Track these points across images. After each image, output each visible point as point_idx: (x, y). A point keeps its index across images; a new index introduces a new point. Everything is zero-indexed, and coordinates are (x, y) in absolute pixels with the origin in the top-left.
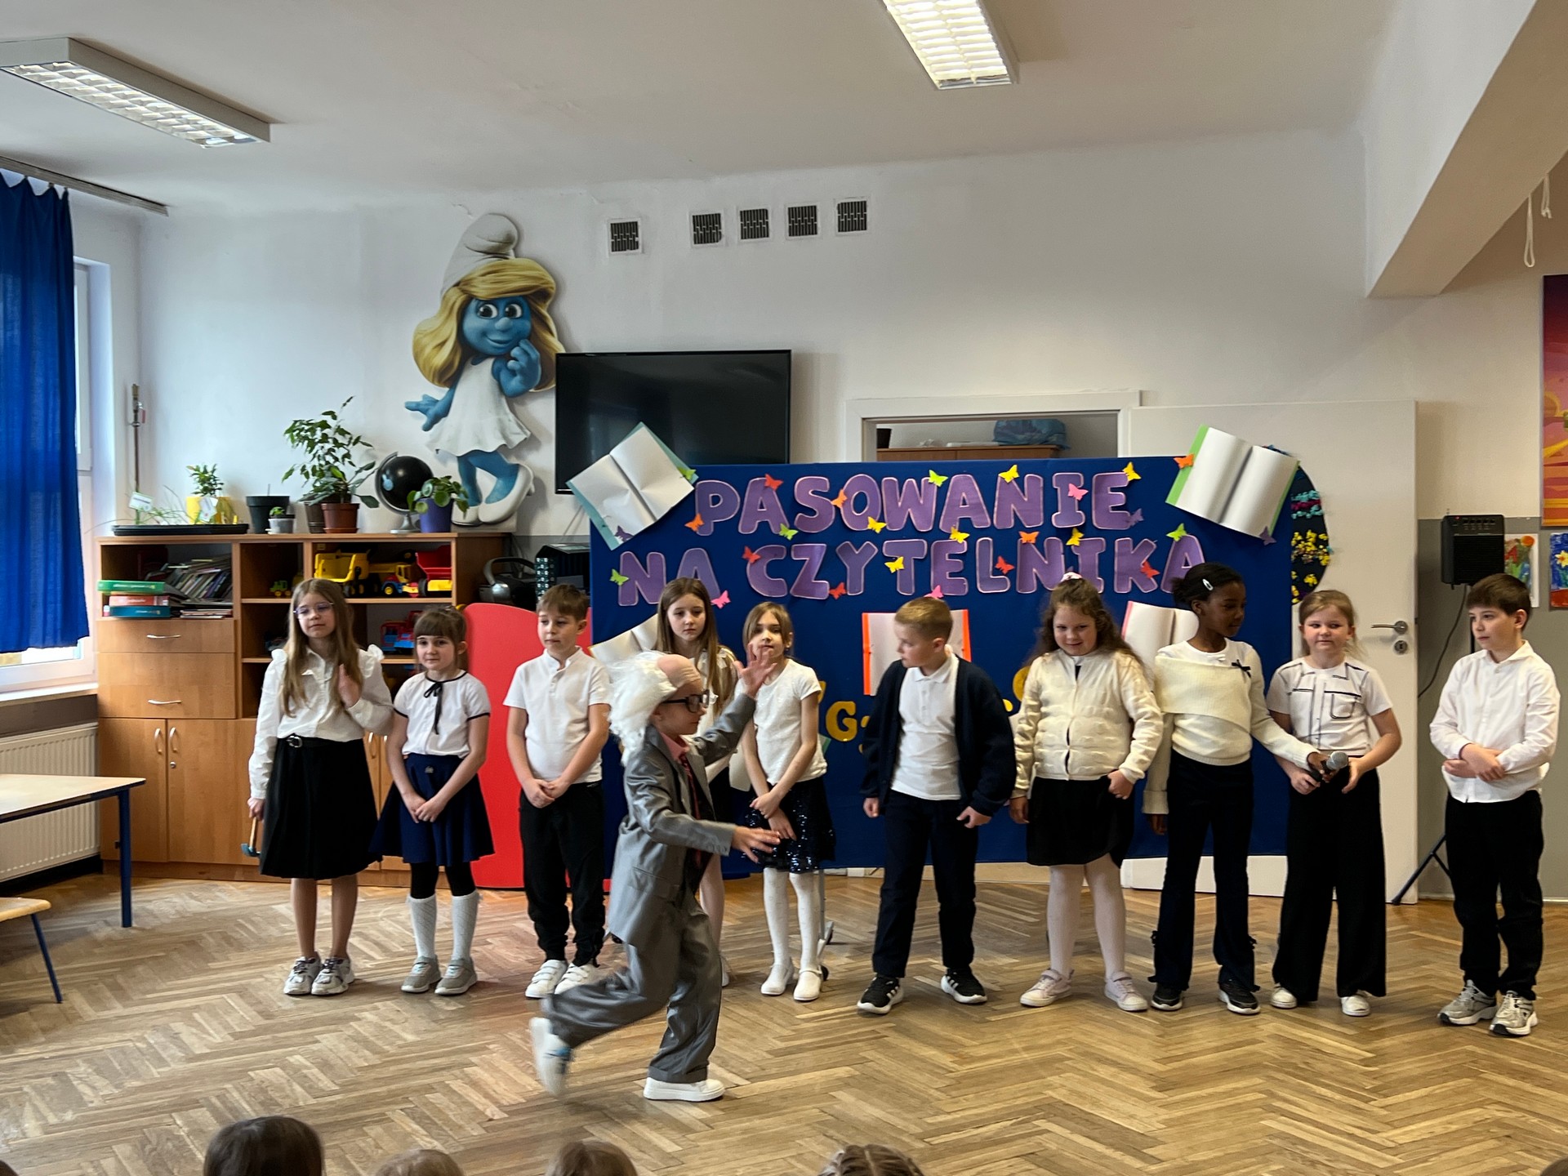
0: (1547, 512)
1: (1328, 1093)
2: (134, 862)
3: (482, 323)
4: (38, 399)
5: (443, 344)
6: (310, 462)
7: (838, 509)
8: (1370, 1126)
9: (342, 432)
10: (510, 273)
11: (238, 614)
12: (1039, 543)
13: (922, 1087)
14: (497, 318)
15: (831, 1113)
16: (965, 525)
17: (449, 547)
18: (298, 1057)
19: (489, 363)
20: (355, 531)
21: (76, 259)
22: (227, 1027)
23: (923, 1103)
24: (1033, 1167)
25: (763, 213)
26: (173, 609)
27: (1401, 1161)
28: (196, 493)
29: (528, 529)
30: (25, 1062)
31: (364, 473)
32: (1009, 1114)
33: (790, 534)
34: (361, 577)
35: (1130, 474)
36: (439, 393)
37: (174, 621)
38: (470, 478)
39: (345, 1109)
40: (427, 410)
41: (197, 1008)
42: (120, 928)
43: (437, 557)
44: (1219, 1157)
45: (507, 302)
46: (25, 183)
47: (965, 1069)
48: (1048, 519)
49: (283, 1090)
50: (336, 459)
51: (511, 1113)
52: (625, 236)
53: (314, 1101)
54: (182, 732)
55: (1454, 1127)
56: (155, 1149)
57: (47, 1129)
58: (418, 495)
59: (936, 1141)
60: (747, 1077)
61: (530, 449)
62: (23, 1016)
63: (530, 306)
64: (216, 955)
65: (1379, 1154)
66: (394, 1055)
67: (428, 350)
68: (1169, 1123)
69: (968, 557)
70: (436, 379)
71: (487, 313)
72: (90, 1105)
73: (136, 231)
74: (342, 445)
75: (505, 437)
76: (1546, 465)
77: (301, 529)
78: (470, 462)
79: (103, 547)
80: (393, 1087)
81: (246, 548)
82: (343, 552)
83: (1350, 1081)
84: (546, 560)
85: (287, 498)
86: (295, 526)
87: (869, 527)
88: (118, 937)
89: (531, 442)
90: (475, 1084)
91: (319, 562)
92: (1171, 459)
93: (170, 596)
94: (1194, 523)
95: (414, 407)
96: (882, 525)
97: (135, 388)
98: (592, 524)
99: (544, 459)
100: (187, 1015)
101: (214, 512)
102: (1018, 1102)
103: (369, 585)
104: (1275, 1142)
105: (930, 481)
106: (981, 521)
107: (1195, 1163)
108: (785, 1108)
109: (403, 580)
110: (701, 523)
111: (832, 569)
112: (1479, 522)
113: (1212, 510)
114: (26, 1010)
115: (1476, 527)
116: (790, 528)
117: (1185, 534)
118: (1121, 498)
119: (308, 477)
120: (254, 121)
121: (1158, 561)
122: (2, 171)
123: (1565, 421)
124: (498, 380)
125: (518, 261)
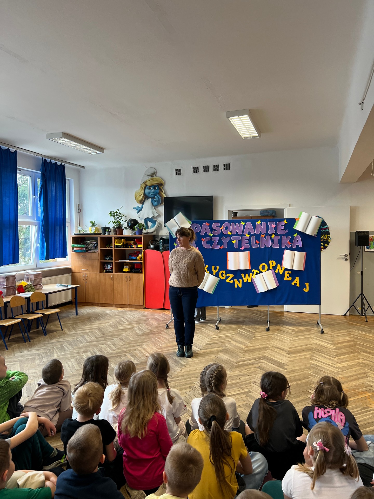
2: (78, 302)
3: (149, 191)
4: (58, 207)
5: (141, 195)
6: (114, 220)
7: (221, 230)
8: (334, 363)
9: (121, 214)
10: (154, 180)
11: (99, 252)
12: (265, 237)
13: (237, 352)
14: (152, 190)
15: (218, 357)
16: (249, 233)
17: (142, 238)
18: (109, 343)
19: (150, 199)
20: (123, 234)
21: (66, 178)
22: (95, 336)
23: (237, 355)
25: (208, 166)
26: (86, 250)
28: (91, 226)
29: (158, 234)
30: (55, 342)
31: (125, 222)
32: (255, 358)
33: (211, 235)
34: (124, 244)
35: (285, 222)
36: (140, 205)
37: (86, 253)
38: (146, 223)
39: (117, 353)
40: (138, 209)
41: (89, 332)
42: (75, 316)
43: (139, 240)
45: (154, 186)
46: (56, 162)
47: (247, 349)
48: (267, 232)
49: (105, 349)
50: (119, 219)
52: (178, 172)
53: (111, 352)
54: (88, 276)
55: (352, 364)
56: (79, 360)
57: (58, 356)
58: (136, 227)
59: (239, 363)
60: (201, 349)
61: (159, 217)
62: (55, 333)
63: (158, 187)
64: (94, 321)
65: (335, 369)
66: (128, 343)
67: (138, 197)
68: (290, 361)
69: (250, 240)
70: (139, 203)
71: (150, 189)
72: (67, 351)
73: (79, 172)
74: (120, 216)
75: (153, 215)
77: (112, 234)
78: (146, 220)
79: (72, 237)
80: (128, 349)
81: (101, 238)
82: (120, 239)
83: (331, 353)
84: (162, 240)
85: (109, 228)
87: (228, 234)
89: (159, 216)
90: (144, 349)
91: (116, 241)
92: (294, 219)
93: (86, 248)
94: (299, 233)
95: (135, 209)
97: (79, 205)
98: (170, 233)
99: (161, 219)
100: (87, 334)
101: (94, 230)
102: (258, 356)
103: (126, 246)
104: (313, 366)
105: (242, 223)
106: (253, 232)
108: (208, 356)
109: (133, 244)
112: (364, 232)
113: (303, 230)
114: (56, 332)
115: (363, 233)
116: (211, 234)
117: (297, 235)
118: (283, 227)
119: (113, 223)
120: (101, 149)
121: (291, 241)
122: (51, 160)
124: (152, 203)
125: (156, 177)
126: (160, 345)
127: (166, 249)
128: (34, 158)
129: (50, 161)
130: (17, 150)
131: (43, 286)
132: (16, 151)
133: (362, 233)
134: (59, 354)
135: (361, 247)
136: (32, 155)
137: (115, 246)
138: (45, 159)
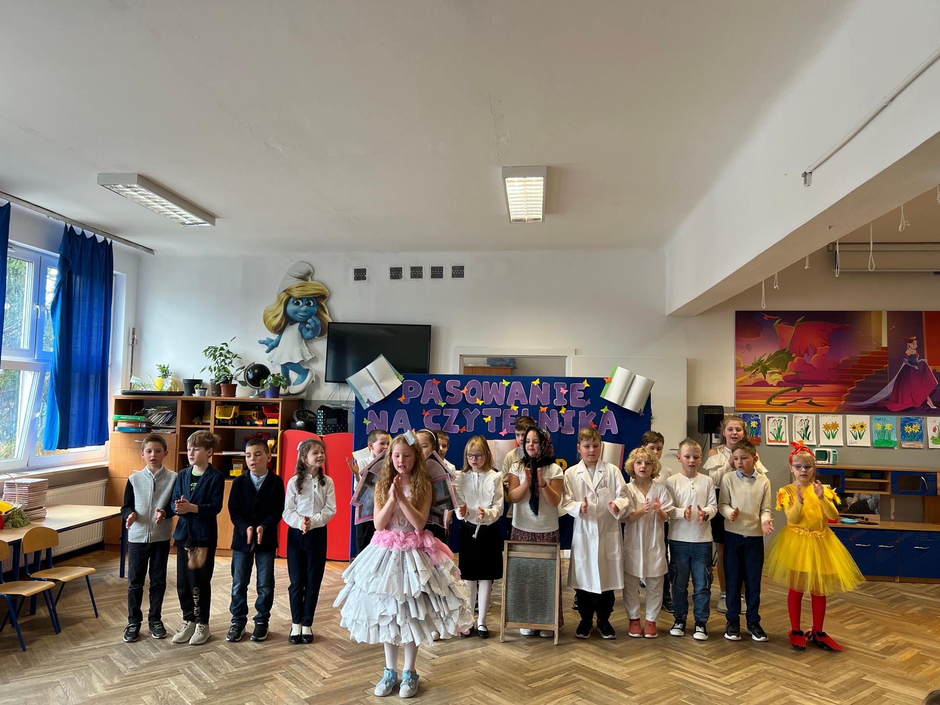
0: (737, 405)
1: (691, 658)
3: (295, 308)
4: (95, 332)
5: (278, 315)
6: (213, 364)
7: (464, 394)
8: (714, 674)
9: (228, 352)
10: (309, 287)
11: (178, 432)
12: (548, 412)
13: (516, 658)
14: (302, 306)
15: (481, 672)
16: (517, 403)
17: (278, 405)
18: (222, 646)
19: (297, 325)
20: (234, 396)
21: (114, 272)
24: (581, 699)
25: (420, 268)
26: (148, 428)
27: (736, 692)
28: (159, 377)
29: (311, 398)
30: (89, 650)
31: (240, 370)
32: (560, 671)
33: (443, 405)
34: (236, 417)
35: (586, 384)
36: (274, 337)
38: (286, 374)
40: (268, 344)
42: (119, 578)
43: (272, 409)
44: (659, 692)
45: (307, 299)
46: (94, 237)
48: (552, 402)
49: (219, 664)
50: (226, 364)
51: (334, 674)
52: (360, 274)
53: (235, 670)
55: (750, 674)
56: (164, 698)
57: (107, 687)
58: (265, 381)
59: (534, 685)
60: (437, 654)
62: (80, 625)
63: (316, 300)
65: (725, 689)
67: (270, 318)
68: (631, 674)
70: (273, 331)
71: (298, 304)
72: (125, 674)
73: (138, 259)
74: (229, 358)
75: (303, 357)
76: (738, 385)
77: (210, 395)
78: (286, 367)
79: (117, 400)
80: (273, 661)
81: (183, 401)
82: (227, 405)
84: (322, 411)
85: (202, 381)
86: (207, 393)
87: (477, 403)
88: (118, 583)
89: (314, 360)
90: (311, 659)
91: (218, 409)
92: (602, 379)
93: (146, 423)
94: (611, 405)
95: (262, 343)
96: (482, 402)
97: (134, 329)
99: (320, 367)
101: (170, 386)
103: (241, 421)
104: (679, 683)
105: (503, 384)
106: (524, 402)
107: (650, 695)
108: (459, 670)
109: (255, 418)
110: (405, 399)
111: (461, 420)
112: (714, 408)
113: (619, 401)
114: (81, 622)
115: (713, 410)
116: (443, 402)
117: (607, 410)
118: (582, 394)
119: (211, 371)
120: (209, 216)
121: (597, 421)
122: (84, 230)
123: (744, 369)
124: (301, 332)
125: (313, 282)
126: (344, 648)
127: (331, 429)
128: (45, 223)
129: (83, 232)
130: (11, 203)
131: (47, 511)
132: (8, 205)
133: (710, 410)
134: (108, 682)
135: (709, 435)
136: (44, 216)
137: (217, 421)
138: (71, 228)
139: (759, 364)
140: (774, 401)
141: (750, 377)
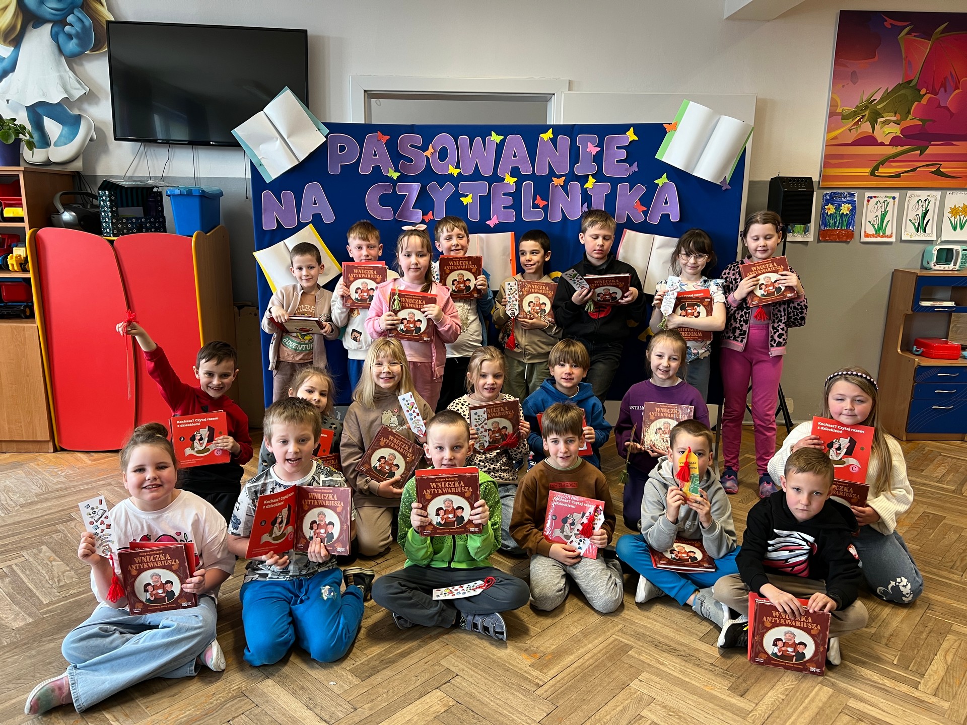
0: (824, 177)
5: (5, 9)
12: (565, 186)
16: (515, 172)
17: (19, 179)
33: (395, 175)
35: (631, 136)
38: (39, 126)
43: (9, 188)
48: (572, 168)
61: (90, 104)
69: (516, 195)
70: (2, 40)
75: (66, 91)
76: (829, 144)
78: (37, 111)
84: (108, 193)
87: (449, 172)
92: (659, 125)
94: (674, 173)
99: (102, 112)
105: (492, 139)
106: (526, 170)
112: (798, 181)
113: (689, 164)
115: (797, 185)
117: (667, 182)
118: (623, 154)
121: (646, 199)
123: (843, 115)
124: (57, 42)
127: (130, 225)
133: (793, 185)
139: (866, 107)
140: (882, 171)
141: (850, 130)
